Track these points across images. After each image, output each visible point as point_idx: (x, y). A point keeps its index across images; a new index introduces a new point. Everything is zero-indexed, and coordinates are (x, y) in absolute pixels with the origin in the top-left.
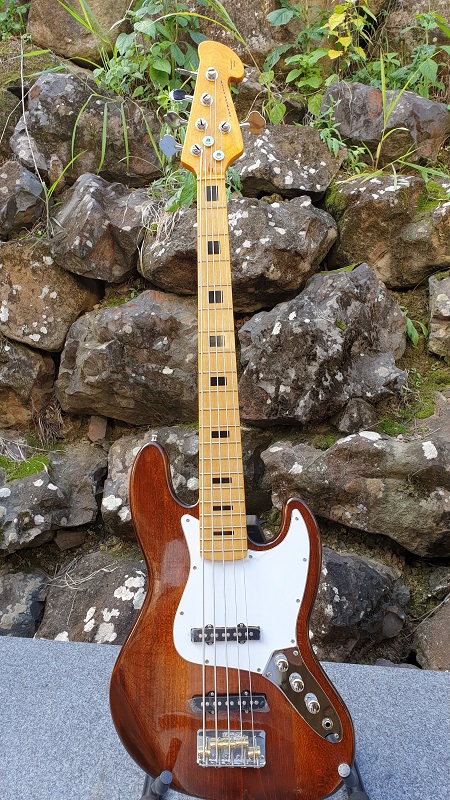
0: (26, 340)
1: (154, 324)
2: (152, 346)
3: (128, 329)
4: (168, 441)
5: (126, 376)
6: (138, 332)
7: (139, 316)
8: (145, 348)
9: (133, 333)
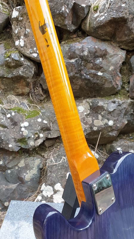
0: (31, 56)
1: (96, 52)
2: (94, 62)
3: (86, 53)
4: (99, 105)
5: (81, 75)
6: (89, 55)
7: (90, 48)
8: (92, 63)
9: (88, 55)
